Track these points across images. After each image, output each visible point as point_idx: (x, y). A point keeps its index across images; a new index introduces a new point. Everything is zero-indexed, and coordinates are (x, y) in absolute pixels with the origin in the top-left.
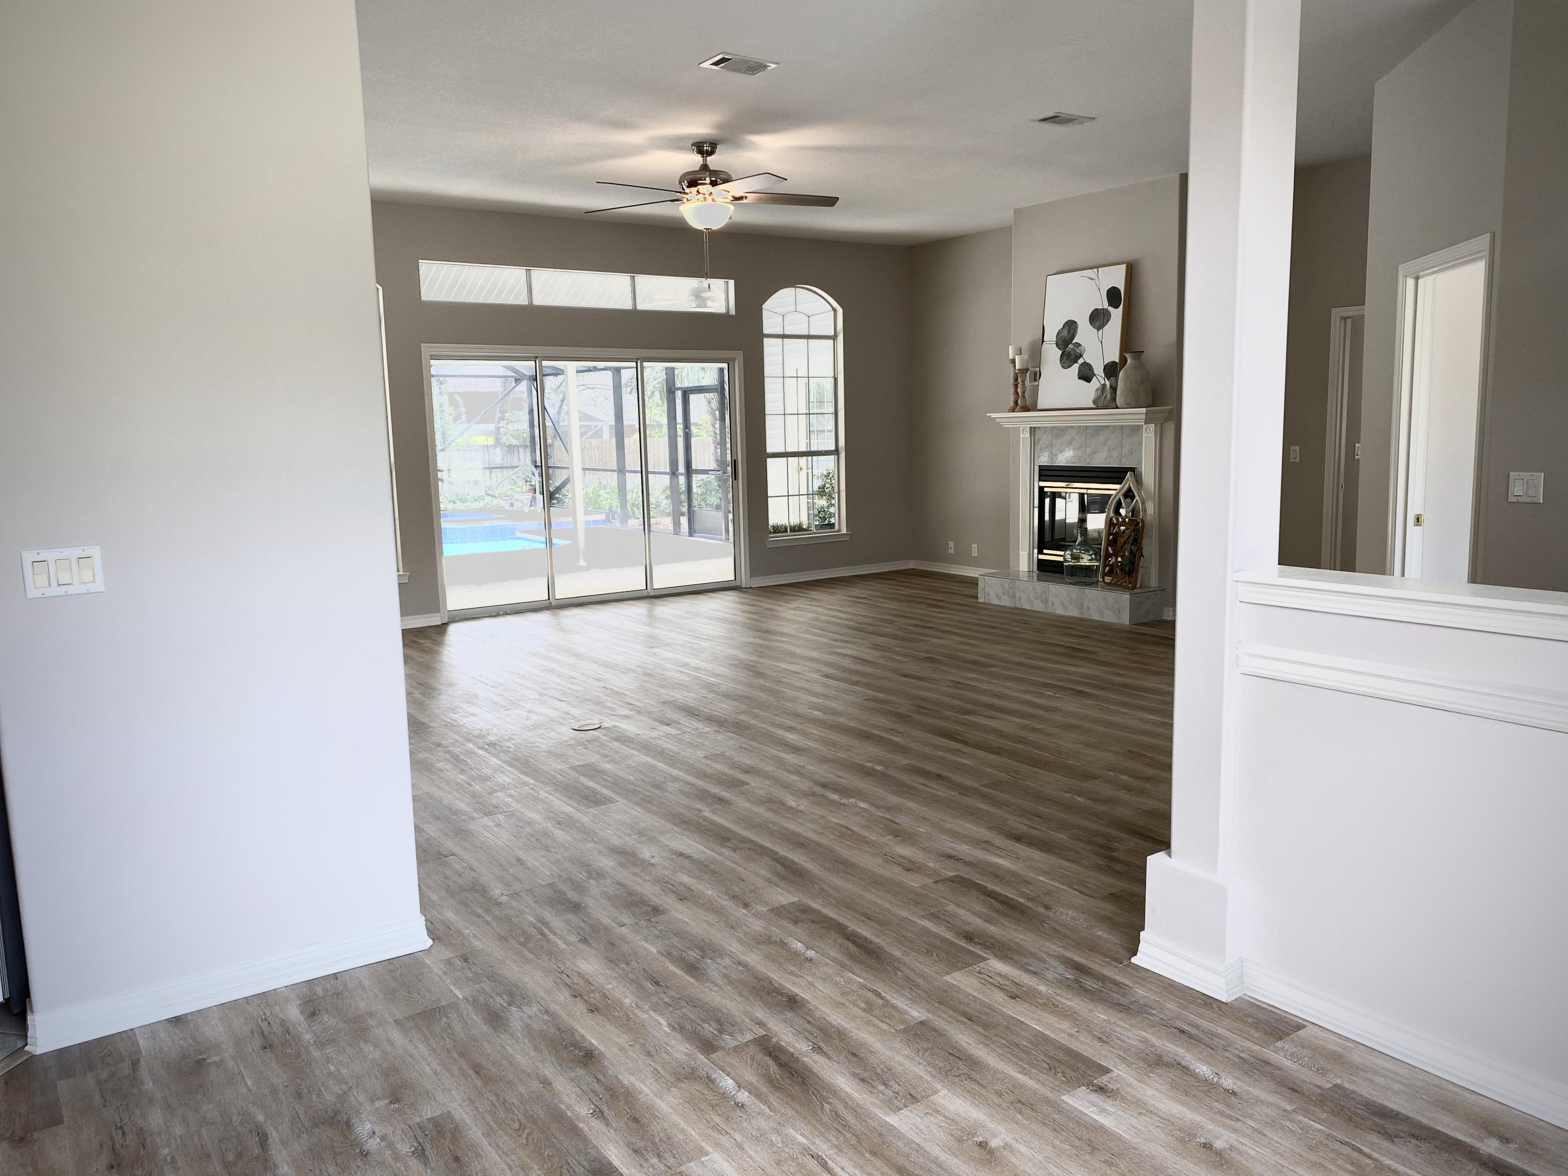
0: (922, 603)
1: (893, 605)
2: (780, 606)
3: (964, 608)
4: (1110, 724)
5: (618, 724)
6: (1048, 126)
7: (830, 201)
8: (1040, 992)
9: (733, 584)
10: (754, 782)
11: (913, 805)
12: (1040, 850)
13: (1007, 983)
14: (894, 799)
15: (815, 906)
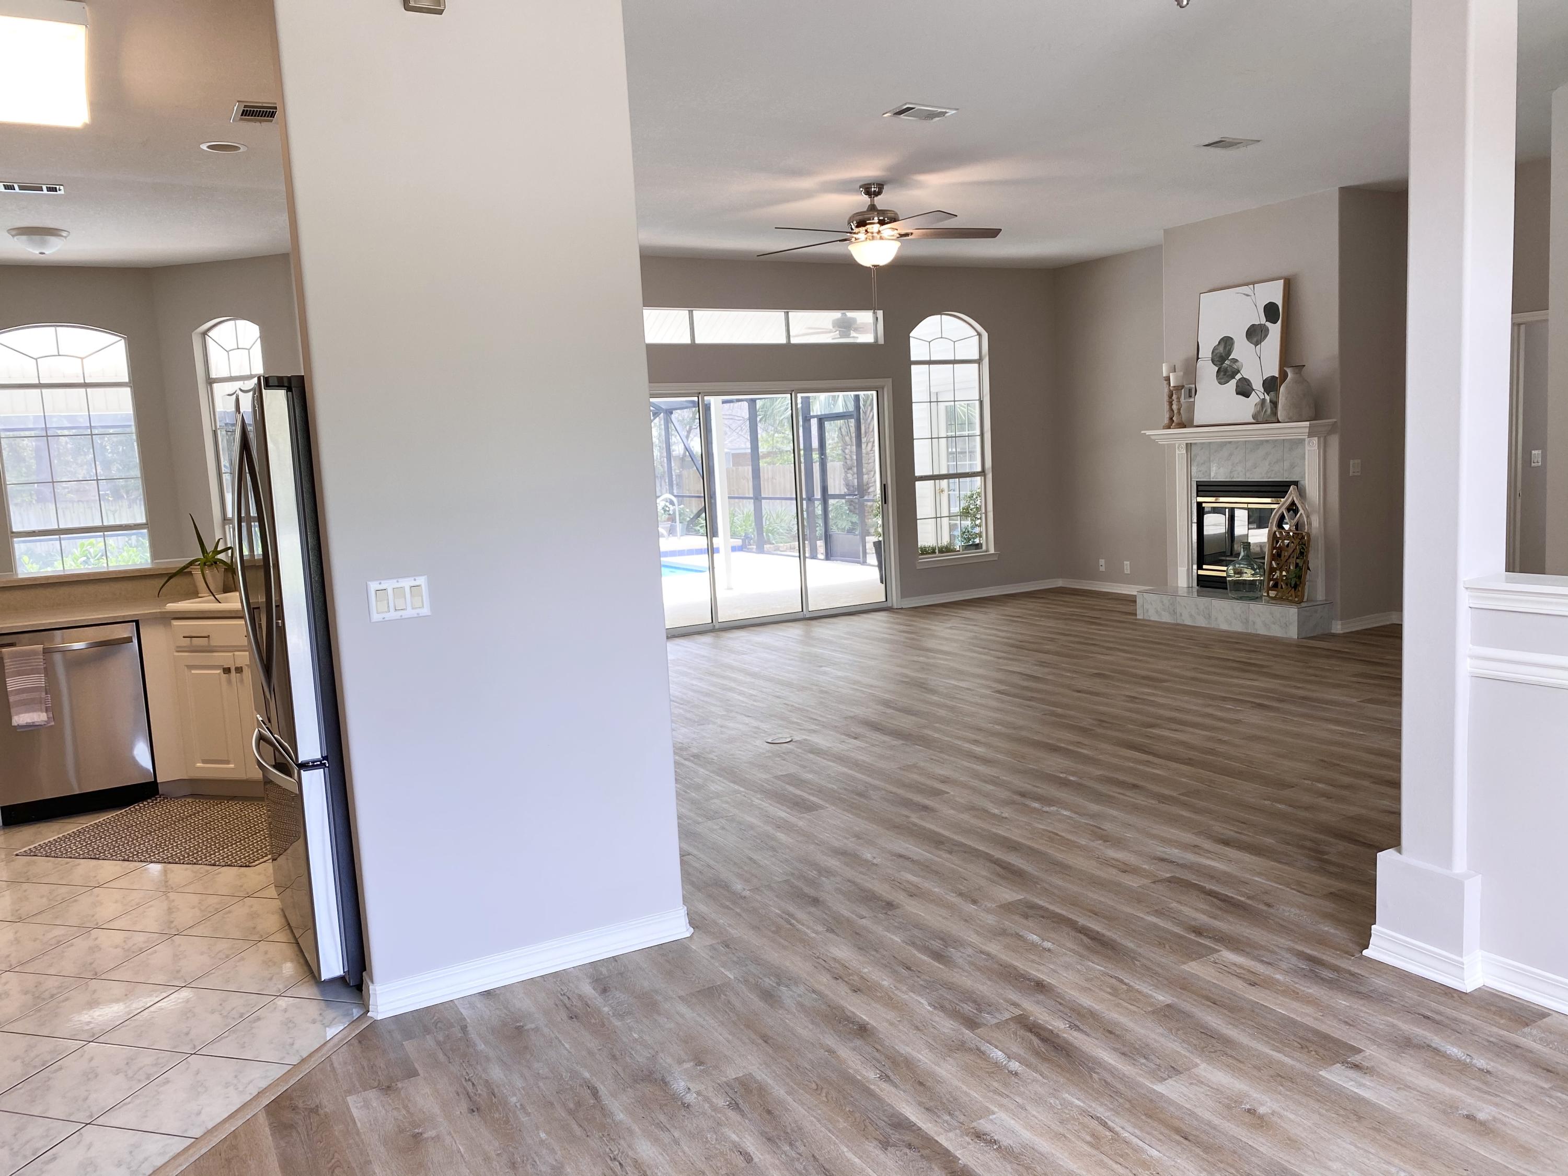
0: (1080, 620)
1: (1051, 623)
2: (935, 625)
3: (1124, 625)
4: (1297, 735)
5: (807, 738)
6: (1211, 150)
7: (992, 233)
8: (1278, 981)
9: (884, 605)
10: (951, 791)
11: (1114, 813)
12: (1250, 853)
13: (1243, 972)
14: (1094, 808)
15: (1041, 903)
